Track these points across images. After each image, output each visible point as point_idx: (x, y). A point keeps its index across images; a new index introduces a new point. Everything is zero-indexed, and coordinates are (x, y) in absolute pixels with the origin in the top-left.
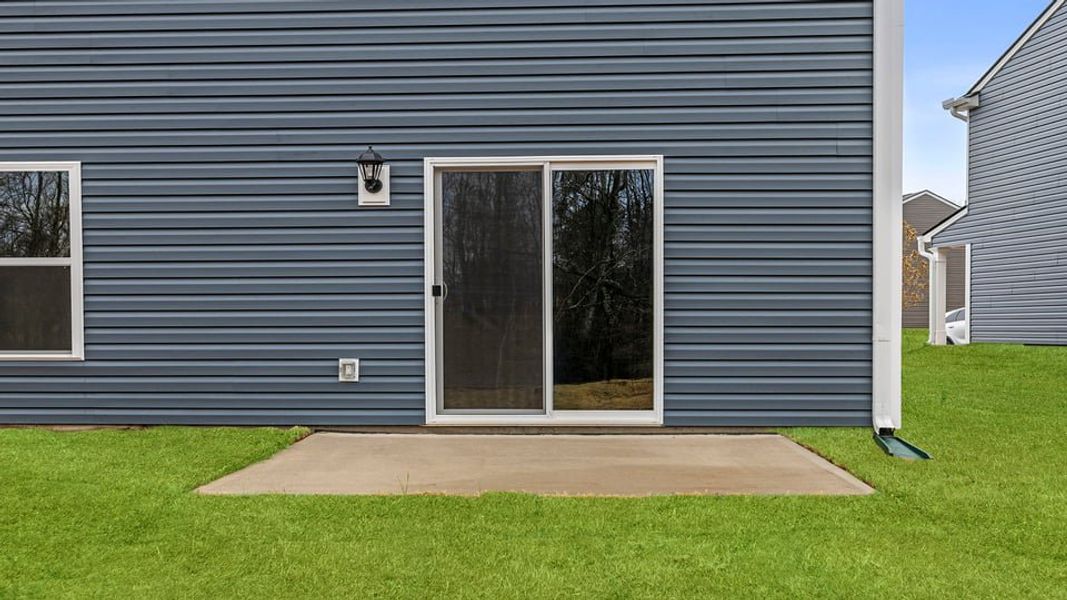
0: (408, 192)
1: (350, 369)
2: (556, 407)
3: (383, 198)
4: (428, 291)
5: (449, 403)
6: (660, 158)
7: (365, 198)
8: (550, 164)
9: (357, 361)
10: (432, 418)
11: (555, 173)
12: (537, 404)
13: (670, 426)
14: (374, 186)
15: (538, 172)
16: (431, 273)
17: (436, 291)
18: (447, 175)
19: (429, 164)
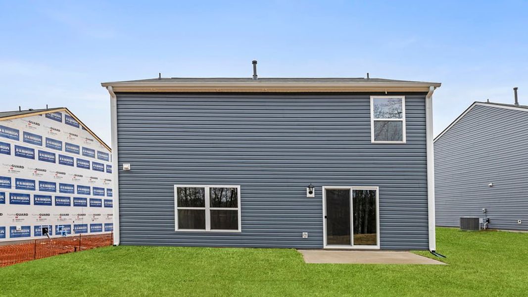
0: (318, 194)
1: (305, 235)
2: (354, 245)
3: (313, 195)
4: (324, 217)
5: (328, 243)
6: (378, 187)
7: (308, 195)
8: (352, 188)
9: (307, 233)
10: (325, 247)
11: (353, 190)
12: (349, 243)
13: (381, 249)
14: (311, 193)
15: (348, 191)
16: (324, 214)
17: (326, 217)
18: (328, 191)
19: (324, 188)
